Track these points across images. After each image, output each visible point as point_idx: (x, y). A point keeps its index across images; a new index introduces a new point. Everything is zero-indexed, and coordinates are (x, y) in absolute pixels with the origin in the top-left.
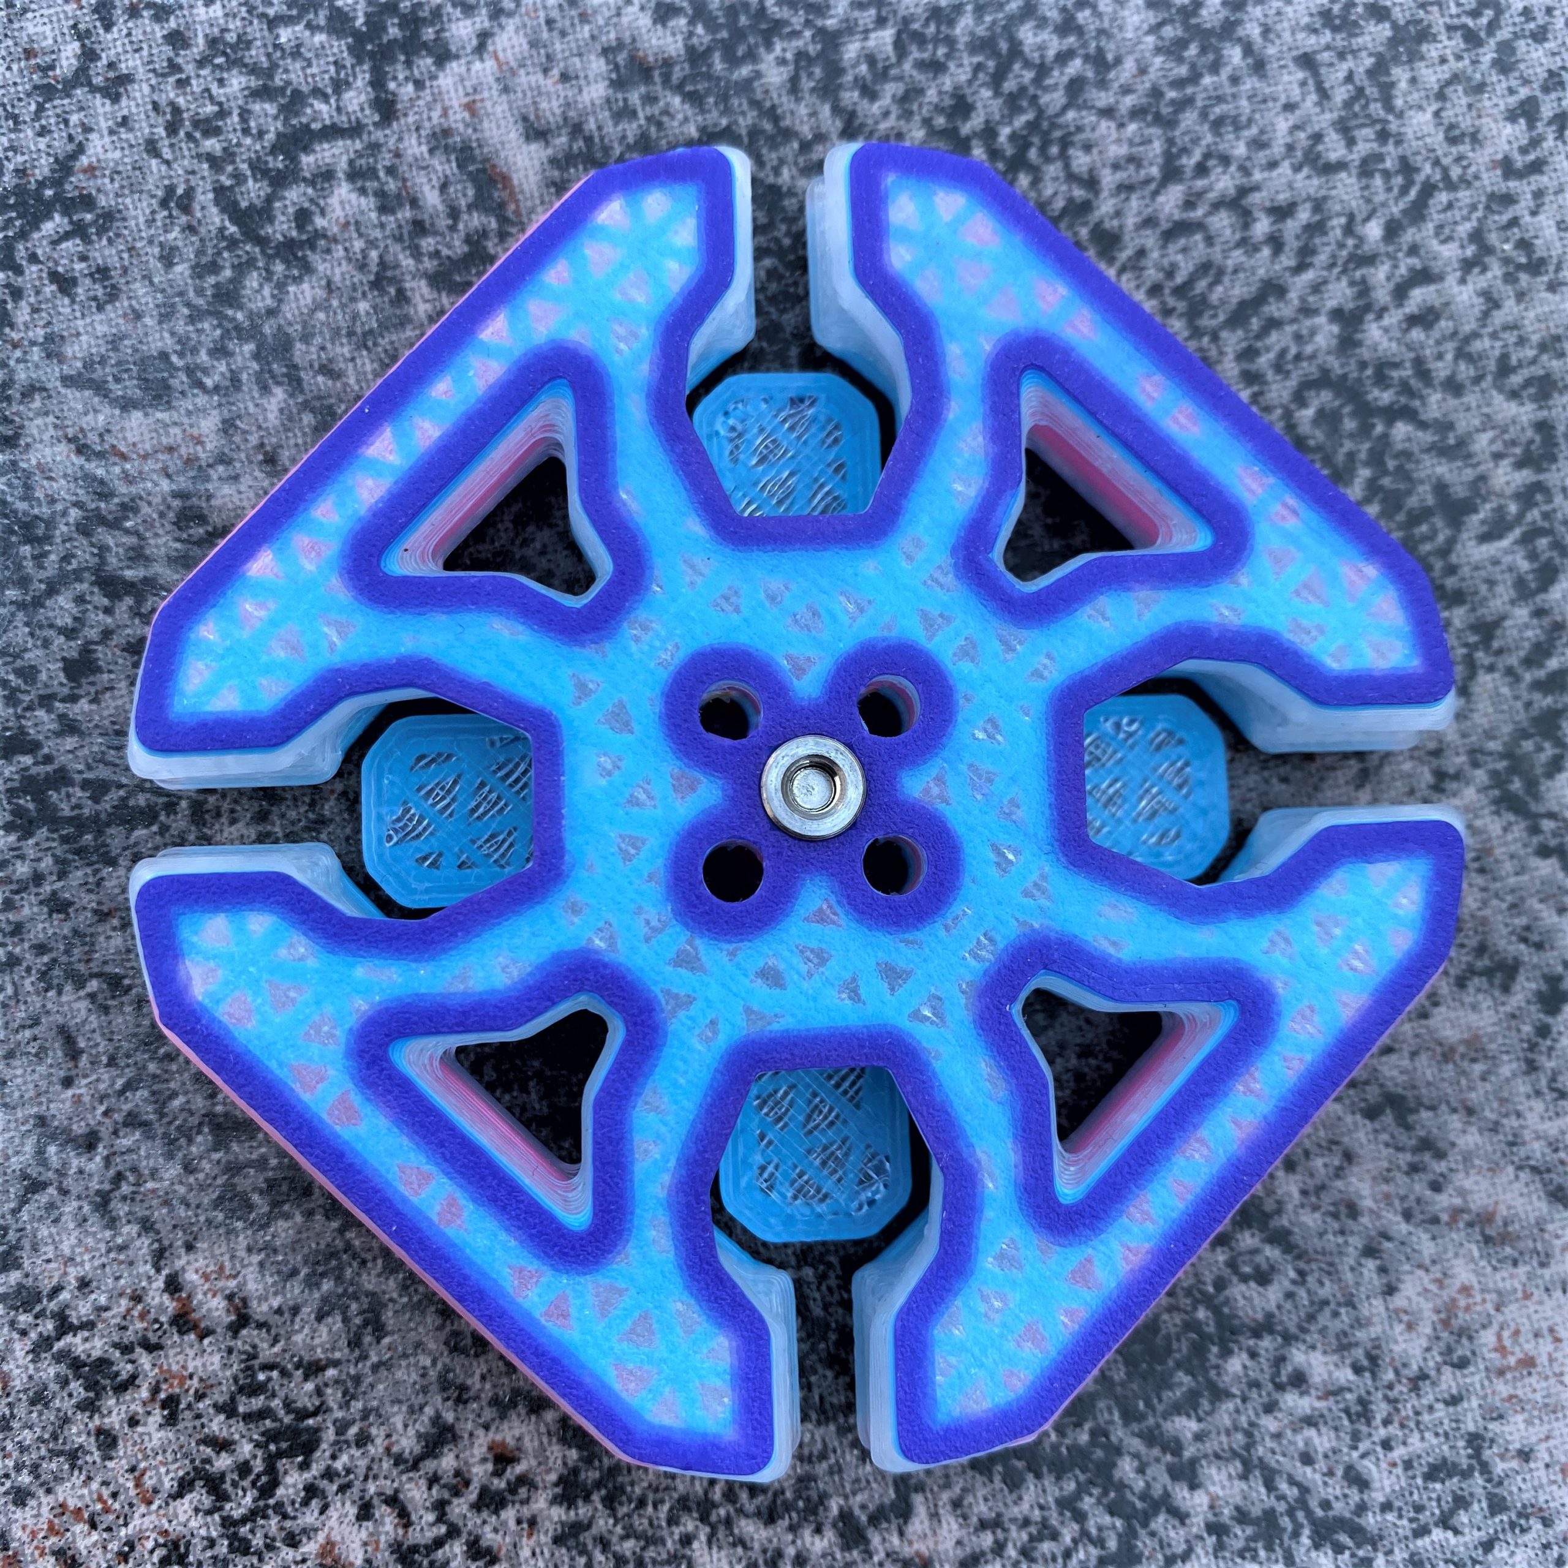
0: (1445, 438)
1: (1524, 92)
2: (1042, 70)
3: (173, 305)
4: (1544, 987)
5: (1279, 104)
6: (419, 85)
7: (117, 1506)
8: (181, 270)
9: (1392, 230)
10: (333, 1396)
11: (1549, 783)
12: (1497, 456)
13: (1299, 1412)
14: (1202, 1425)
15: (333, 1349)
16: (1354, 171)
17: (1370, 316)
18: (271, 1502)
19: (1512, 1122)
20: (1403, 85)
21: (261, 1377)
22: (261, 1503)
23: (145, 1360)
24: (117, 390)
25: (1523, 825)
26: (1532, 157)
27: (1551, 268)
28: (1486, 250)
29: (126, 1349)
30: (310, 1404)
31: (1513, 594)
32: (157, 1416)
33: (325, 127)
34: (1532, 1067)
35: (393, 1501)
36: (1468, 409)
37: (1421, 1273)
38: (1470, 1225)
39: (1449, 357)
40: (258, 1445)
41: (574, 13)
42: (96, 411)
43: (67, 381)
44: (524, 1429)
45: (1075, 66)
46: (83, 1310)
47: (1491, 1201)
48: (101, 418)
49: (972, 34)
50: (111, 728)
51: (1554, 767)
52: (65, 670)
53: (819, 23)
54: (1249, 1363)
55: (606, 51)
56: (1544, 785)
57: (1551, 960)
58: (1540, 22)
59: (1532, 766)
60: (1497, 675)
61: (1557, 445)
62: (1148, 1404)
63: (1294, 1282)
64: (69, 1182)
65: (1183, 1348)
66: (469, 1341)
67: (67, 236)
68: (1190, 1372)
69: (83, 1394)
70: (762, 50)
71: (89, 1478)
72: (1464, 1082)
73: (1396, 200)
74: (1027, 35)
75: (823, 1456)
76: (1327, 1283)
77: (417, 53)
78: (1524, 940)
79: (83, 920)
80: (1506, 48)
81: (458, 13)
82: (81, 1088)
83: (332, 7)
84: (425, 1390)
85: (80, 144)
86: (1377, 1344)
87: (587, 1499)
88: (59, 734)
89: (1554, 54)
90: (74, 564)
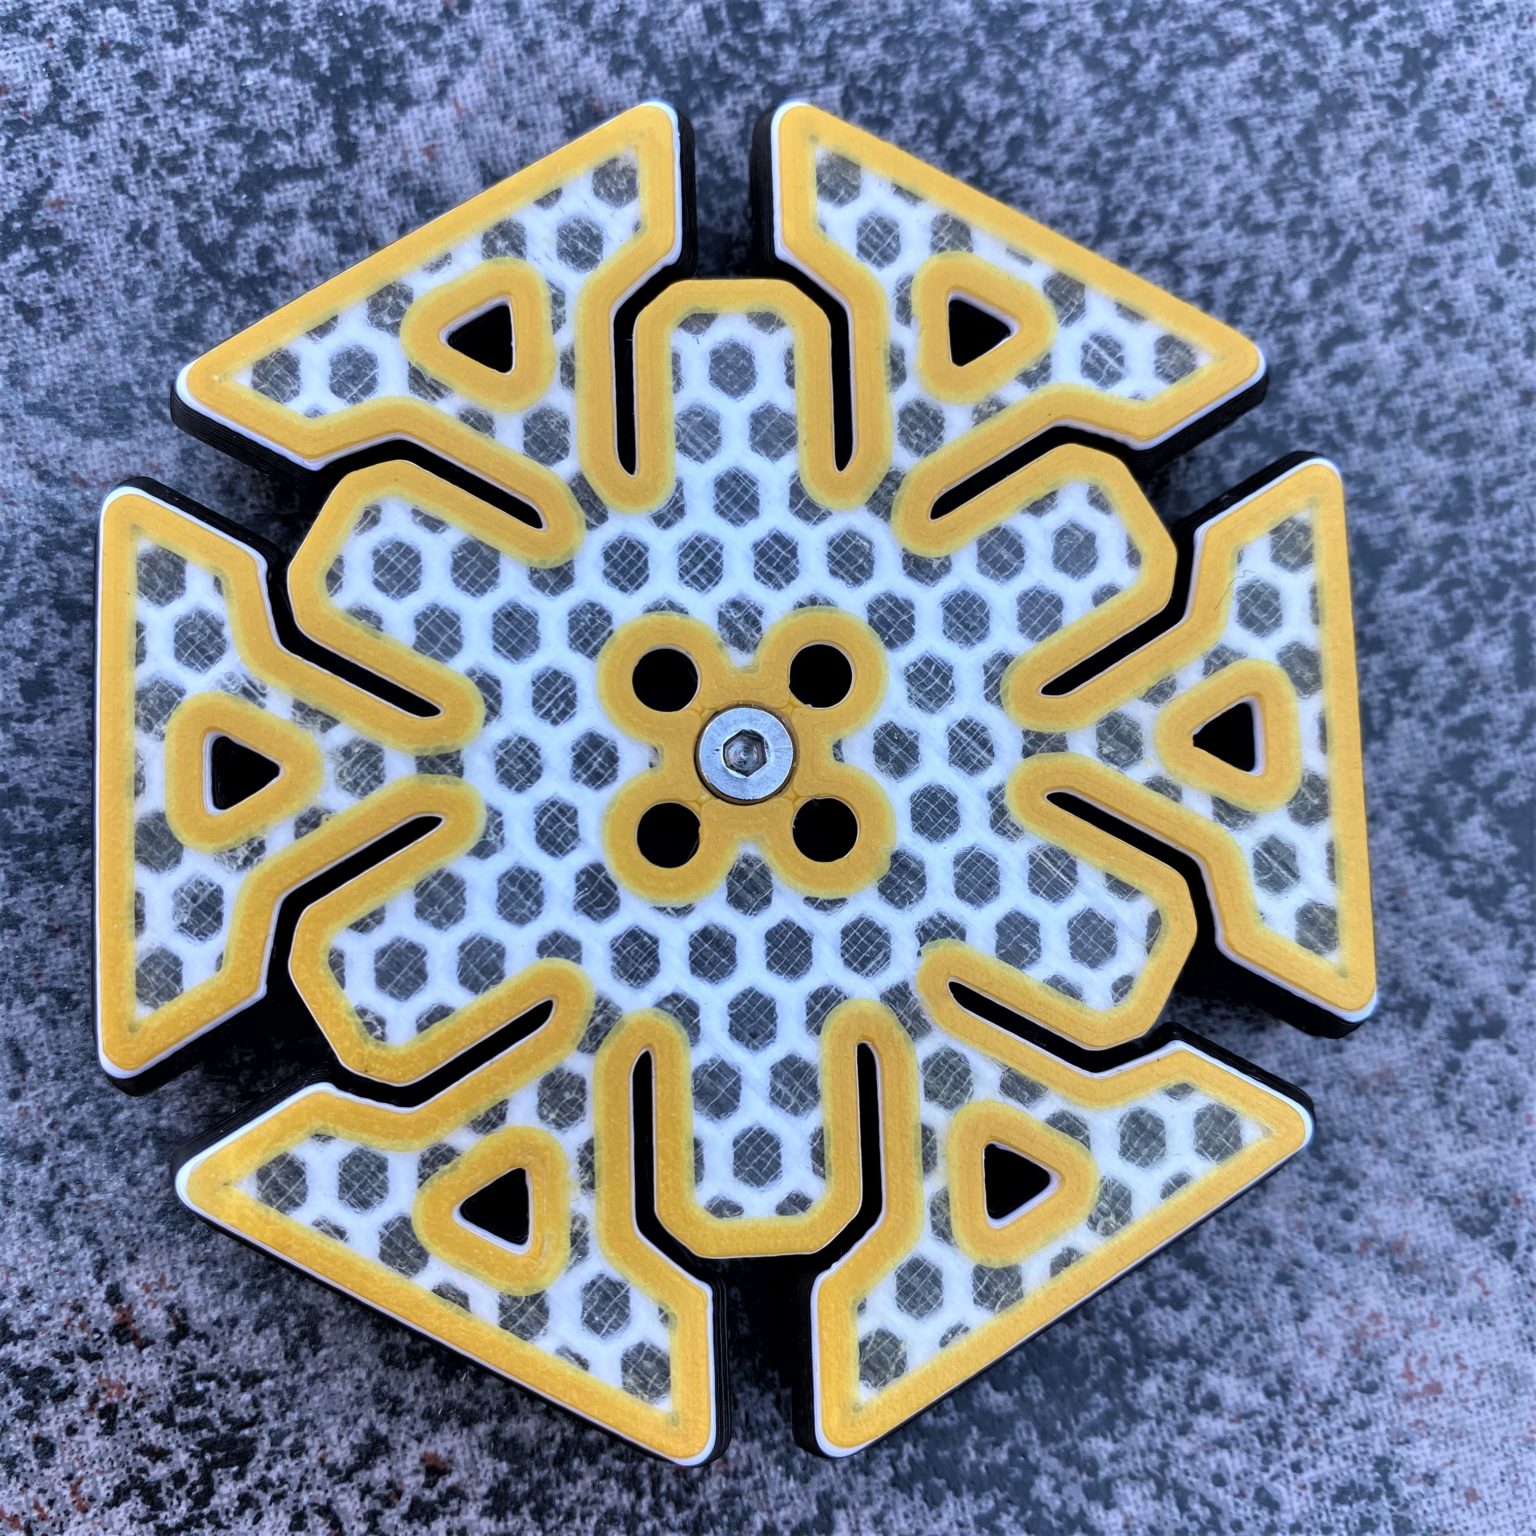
0: (1365, 491)
1: (1445, 161)
2: (984, 128)
3: (135, 338)
4: (1454, 1024)
5: (1211, 167)
6: (380, 129)
7: (53, 1513)
8: (145, 302)
9: (1318, 290)
10: (269, 1407)
11: (1462, 826)
12: (1417, 509)
13: (1212, 1435)
14: (1119, 1446)
15: (270, 1360)
16: (1282, 233)
17: (1296, 372)
18: (206, 1511)
19: (1420, 1155)
20: (1330, 151)
21: (199, 1387)
22: (196, 1512)
23: (84, 1369)
24: (79, 418)
25: (1436, 865)
26: (1451, 223)
27: (1470, 330)
28: (1408, 310)
29: (66, 1358)
30: (246, 1414)
31: (1429, 641)
32: (95, 1424)
33: (288, 167)
34: (1441, 1101)
35: (326, 1511)
36: (1389, 464)
37: (1331, 1300)
38: (1380, 1253)
39: (1372, 412)
40: (194, 1455)
41: (532, 63)
42: (58, 439)
43: (31, 409)
44: (456, 1441)
45: (1016, 125)
46: (24, 1319)
47: (1400, 1231)
48: (63, 445)
49: (917, 92)
50: (65, 749)
51: (1467, 810)
52: (21, 690)
53: (770, 78)
54: (1164, 1386)
55: (563, 101)
56: (1457, 827)
57: (1463, 998)
58: (1462, 93)
59: (1446, 809)
60: (1413, 721)
61: (1473, 499)
62: (1066, 1425)
63: (1208, 1307)
64: (13, 1193)
65: (1100, 1370)
66: (403, 1354)
67: (33, 268)
68: (1107, 1394)
69: (23, 1402)
70: (713, 103)
71: (26, 1486)
72: (1376, 1114)
73: (1323, 260)
74: (971, 94)
75: (748, 1472)
76: (1241, 1309)
77: (379, 98)
78: (1436, 978)
79: (34, 935)
80: (1429, 117)
81: (419, 60)
82: (28, 1101)
83: (298, 52)
84: (359, 1402)
85: (49, 179)
86: (1288, 1368)
87: (516, 1511)
88: (14, 753)
89: (1475, 125)
90: (33, 587)
